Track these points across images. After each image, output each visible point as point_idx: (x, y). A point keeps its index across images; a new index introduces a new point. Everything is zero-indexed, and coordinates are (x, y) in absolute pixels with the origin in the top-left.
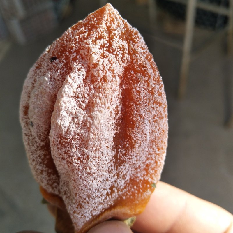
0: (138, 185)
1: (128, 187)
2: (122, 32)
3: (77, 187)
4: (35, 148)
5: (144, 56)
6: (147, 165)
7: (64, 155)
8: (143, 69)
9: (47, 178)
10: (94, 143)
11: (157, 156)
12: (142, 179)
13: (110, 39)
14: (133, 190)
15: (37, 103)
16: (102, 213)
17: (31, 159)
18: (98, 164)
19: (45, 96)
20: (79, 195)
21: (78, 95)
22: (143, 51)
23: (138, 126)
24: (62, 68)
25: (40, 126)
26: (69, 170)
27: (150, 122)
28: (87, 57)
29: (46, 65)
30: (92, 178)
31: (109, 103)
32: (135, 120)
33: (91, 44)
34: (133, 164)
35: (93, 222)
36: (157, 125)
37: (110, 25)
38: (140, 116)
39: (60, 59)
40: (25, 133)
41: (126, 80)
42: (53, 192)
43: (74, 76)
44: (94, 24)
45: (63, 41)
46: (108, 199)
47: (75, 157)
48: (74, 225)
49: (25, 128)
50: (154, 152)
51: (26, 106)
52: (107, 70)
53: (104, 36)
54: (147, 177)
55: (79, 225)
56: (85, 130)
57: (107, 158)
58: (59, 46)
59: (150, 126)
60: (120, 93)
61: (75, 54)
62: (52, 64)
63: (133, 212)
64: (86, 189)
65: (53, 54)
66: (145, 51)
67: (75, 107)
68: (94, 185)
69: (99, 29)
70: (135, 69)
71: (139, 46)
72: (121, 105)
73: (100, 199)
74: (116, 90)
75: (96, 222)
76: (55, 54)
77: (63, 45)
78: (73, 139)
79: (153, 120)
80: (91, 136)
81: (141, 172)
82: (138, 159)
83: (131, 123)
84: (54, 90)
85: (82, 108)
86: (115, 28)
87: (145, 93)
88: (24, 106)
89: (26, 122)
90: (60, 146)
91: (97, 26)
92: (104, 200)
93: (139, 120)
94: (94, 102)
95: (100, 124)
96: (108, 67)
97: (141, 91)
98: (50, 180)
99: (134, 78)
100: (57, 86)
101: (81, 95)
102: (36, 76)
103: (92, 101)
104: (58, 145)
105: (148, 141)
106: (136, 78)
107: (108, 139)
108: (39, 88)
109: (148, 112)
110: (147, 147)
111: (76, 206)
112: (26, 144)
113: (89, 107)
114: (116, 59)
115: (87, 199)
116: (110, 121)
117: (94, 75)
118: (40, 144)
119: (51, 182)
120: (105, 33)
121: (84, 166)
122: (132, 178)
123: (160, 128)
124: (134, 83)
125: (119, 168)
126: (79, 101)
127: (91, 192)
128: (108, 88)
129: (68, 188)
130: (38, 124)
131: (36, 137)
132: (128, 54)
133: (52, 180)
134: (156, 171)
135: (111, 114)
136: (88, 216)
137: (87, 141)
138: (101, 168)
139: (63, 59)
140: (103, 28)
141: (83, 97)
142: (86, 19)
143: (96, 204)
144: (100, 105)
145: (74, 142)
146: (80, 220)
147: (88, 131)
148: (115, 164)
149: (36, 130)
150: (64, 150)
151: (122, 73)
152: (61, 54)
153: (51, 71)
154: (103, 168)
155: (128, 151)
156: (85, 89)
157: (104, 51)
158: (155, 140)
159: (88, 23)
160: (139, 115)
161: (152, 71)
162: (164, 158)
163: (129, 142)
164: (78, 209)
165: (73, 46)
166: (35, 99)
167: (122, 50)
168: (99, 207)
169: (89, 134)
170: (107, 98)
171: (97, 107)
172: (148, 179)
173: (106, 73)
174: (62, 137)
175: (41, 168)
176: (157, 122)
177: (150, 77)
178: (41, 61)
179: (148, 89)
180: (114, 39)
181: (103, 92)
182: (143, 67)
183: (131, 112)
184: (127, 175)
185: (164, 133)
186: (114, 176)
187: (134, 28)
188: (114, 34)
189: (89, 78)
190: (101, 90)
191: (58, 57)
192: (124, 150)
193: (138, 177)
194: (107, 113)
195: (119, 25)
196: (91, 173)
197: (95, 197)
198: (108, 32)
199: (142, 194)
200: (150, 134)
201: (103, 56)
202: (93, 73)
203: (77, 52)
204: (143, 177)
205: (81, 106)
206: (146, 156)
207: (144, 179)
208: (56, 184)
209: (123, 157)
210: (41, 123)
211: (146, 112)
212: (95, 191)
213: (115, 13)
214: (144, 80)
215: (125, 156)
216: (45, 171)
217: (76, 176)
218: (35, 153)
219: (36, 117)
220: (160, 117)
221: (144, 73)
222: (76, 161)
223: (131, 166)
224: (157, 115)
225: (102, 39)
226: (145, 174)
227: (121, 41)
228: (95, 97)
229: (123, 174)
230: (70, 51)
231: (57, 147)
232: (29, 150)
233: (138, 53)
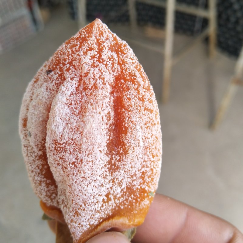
0: (136, 194)
1: (125, 195)
2: (111, 45)
3: (73, 193)
4: (33, 159)
5: (133, 66)
6: (143, 173)
7: (59, 160)
8: (132, 78)
9: (46, 189)
10: (87, 147)
11: (153, 163)
12: (139, 187)
13: (100, 51)
14: (130, 199)
15: (34, 114)
16: (100, 224)
17: (30, 170)
18: (92, 168)
19: (42, 105)
20: (75, 202)
21: (71, 102)
22: (132, 61)
23: (130, 132)
24: (56, 79)
25: (37, 135)
26: (65, 176)
27: (142, 128)
28: (78, 67)
29: (43, 78)
30: (87, 183)
31: (100, 109)
32: (127, 126)
33: (82, 55)
34: (128, 171)
35: (91, 233)
36: (150, 132)
37: (99, 38)
38: (132, 122)
39: (55, 72)
40: (24, 145)
41: (117, 89)
42: (51, 204)
43: (67, 85)
44: (85, 37)
45: (58, 55)
46: (104, 207)
47: (70, 161)
48: (72, 235)
49: (24, 140)
50: (149, 159)
51: (25, 119)
52: (97, 77)
53: (94, 48)
54: (143, 186)
55: (76, 236)
56: (78, 135)
57: (101, 162)
58: (54, 60)
59: (143, 132)
60: (112, 100)
61: (68, 65)
62: (48, 76)
63: (132, 223)
64: (81, 194)
65: (49, 68)
66: (134, 61)
67: (68, 113)
68: (89, 190)
69: (89, 41)
70: (125, 78)
71: (128, 57)
72: (114, 112)
73: (96, 206)
74: (107, 96)
75: (94, 233)
76: (51, 67)
77: (58, 59)
78: (68, 144)
79: (145, 126)
80: (84, 139)
81: (138, 180)
82: (133, 166)
83: (124, 129)
84: (50, 100)
85: (75, 114)
86: (104, 40)
87: (136, 100)
88: (23, 119)
89: (25, 134)
90: (55, 151)
91: (88, 39)
92: (100, 207)
93: (131, 126)
94: (86, 107)
95: (92, 128)
96: (98, 75)
97: (132, 99)
98: (48, 191)
99: (124, 86)
100: (53, 96)
101: (74, 102)
102: (34, 89)
103: (84, 107)
104: (53, 151)
105: (142, 148)
106: (127, 86)
107: (101, 144)
108: (36, 100)
109: (140, 118)
110: (141, 154)
111: (73, 215)
112: (25, 156)
113: (82, 113)
114: (106, 68)
115: (83, 205)
116: (102, 126)
117: (85, 83)
118: (38, 154)
119: (50, 193)
120: (94, 45)
121: (78, 170)
122: (129, 186)
123: (153, 135)
124: (124, 91)
125: (114, 174)
126: (72, 108)
127: (86, 198)
128: (99, 95)
129: (65, 196)
130: (36, 133)
131: (34, 147)
132: (118, 64)
133: (50, 191)
134: (152, 179)
135: (103, 118)
136: (85, 226)
137: (80, 145)
138: (95, 172)
139: (58, 70)
140: (93, 40)
141: (75, 104)
142: (78, 34)
143: (92, 211)
144: (92, 110)
145: (68, 147)
146: (77, 229)
147: (81, 135)
148: (110, 170)
149: (33, 140)
150: (59, 156)
151: (113, 82)
152: (56, 67)
153: (47, 83)
154: (97, 172)
155: (122, 157)
156: (78, 96)
157: (95, 61)
158: (148, 147)
159: (80, 37)
160: (130, 121)
161: (141, 79)
162: (160, 166)
163: (123, 148)
164: (75, 217)
165: (66, 58)
166: (32, 110)
167: (111, 60)
168: (95, 215)
169: (82, 138)
170: (98, 103)
171: (89, 112)
172: (145, 187)
173: (96, 81)
174: (57, 143)
175: (39, 179)
176: (149, 129)
177: (139, 85)
178: (39, 75)
179: (139, 97)
180: (103, 51)
181: (94, 98)
182: (133, 76)
183: (123, 119)
184: (123, 183)
185: (158, 139)
186: (109, 182)
187: (123, 41)
188: (103, 45)
189: (81, 86)
190: (92, 96)
191: (54, 69)
192: (118, 156)
193: (135, 185)
194: (98, 117)
195: (108, 37)
196: (85, 177)
197: (91, 203)
198: (98, 44)
199: (140, 203)
200: (143, 140)
201: (93, 66)
202: (84, 82)
203: (70, 63)
204: (140, 185)
205: (74, 112)
206: (141, 164)
207: (141, 187)
208: (54, 195)
209: (117, 163)
210: (38, 133)
211: (138, 118)
212: (91, 197)
213: (104, 27)
214: (134, 88)
215: (119, 162)
216: (44, 181)
217: (71, 181)
218: (34, 164)
219: (34, 127)
220: (152, 124)
221: (134, 81)
222: (71, 165)
223: (127, 173)
224: (148, 121)
225: (93, 50)
226: (142, 182)
227: (110, 52)
228: (87, 103)
229: (119, 181)
230: (64, 63)
231: (52, 153)
232: (28, 161)
233: (127, 63)
